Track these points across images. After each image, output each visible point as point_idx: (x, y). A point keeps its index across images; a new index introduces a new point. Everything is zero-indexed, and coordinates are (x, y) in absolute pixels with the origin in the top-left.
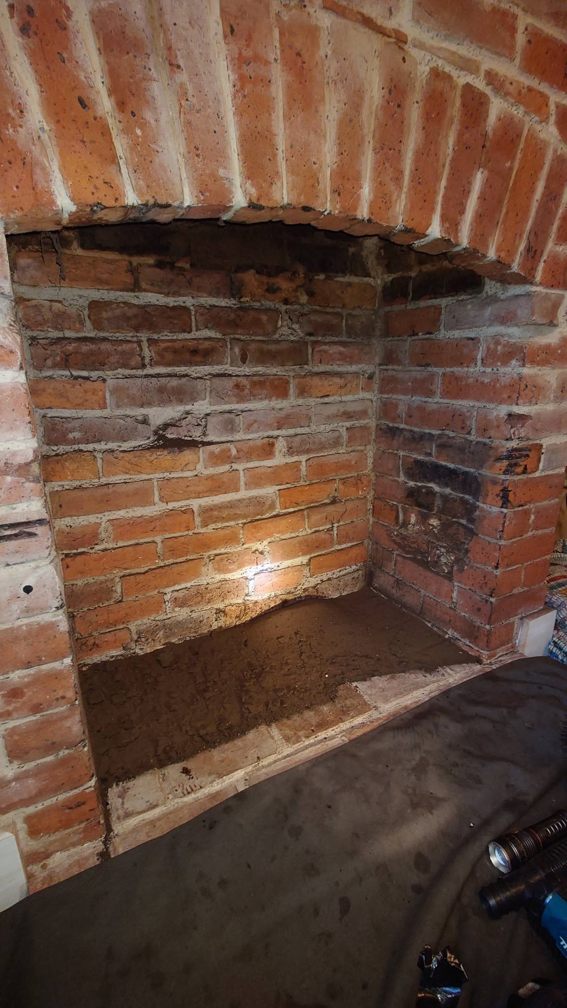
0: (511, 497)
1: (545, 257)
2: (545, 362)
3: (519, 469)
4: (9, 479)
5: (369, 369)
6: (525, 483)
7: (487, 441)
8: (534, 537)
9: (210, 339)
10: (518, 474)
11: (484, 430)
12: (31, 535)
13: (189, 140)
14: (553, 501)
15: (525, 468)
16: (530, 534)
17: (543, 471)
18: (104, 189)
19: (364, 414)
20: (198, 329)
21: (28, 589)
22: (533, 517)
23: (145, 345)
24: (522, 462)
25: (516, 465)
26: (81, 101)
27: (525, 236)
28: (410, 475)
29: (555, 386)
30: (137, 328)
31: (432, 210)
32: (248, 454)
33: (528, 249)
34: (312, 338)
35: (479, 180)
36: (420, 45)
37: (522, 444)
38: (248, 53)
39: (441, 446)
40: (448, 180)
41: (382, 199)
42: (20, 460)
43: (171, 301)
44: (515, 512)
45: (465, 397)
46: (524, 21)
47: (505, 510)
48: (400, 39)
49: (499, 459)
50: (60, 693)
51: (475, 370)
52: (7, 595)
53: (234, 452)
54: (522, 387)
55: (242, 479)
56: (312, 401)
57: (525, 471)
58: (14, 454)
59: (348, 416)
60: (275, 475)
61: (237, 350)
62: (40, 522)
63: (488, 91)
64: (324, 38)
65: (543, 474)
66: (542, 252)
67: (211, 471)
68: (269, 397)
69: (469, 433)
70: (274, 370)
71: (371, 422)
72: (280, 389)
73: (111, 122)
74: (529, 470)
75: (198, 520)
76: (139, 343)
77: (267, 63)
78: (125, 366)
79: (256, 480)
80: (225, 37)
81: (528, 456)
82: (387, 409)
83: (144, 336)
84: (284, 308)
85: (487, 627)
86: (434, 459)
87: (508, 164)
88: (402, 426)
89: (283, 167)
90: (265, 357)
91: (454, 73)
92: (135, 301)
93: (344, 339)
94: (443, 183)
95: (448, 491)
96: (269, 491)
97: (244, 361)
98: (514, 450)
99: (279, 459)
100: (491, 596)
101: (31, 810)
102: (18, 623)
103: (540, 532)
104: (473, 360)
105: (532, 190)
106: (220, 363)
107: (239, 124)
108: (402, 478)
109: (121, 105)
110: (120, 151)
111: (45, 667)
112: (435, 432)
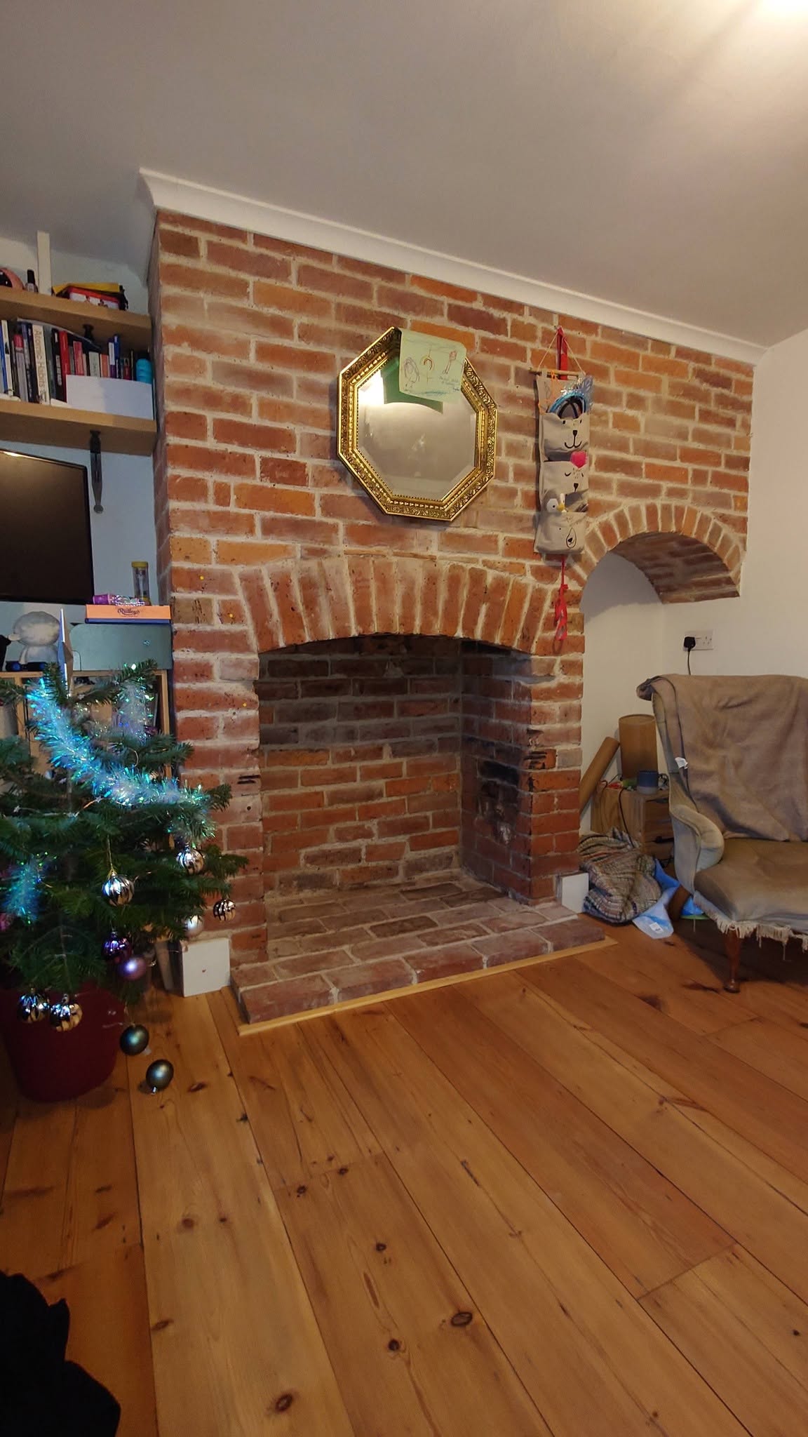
0: (535, 784)
1: (536, 640)
2: (547, 698)
3: (540, 766)
4: (248, 756)
5: (455, 696)
6: (546, 775)
7: (519, 747)
8: (560, 815)
9: (341, 680)
10: (538, 769)
11: (517, 740)
12: (253, 782)
13: (333, 614)
14: (573, 790)
15: (544, 764)
16: (556, 812)
17: (558, 767)
18: (297, 638)
19: (451, 728)
20: (332, 673)
21: (249, 808)
22: (556, 800)
23: (299, 685)
24: (542, 761)
25: (536, 763)
26: (293, 609)
27: (520, 630)
28: (483, 772)
29: (558, 713)
30: (295, 675)
31: (457, 625)
32: (362, 755)
33: (523, 637)
34: (411, 676)
35: (484, 609)
36: (443, 558)
37: (539, 749)
38: (360, 578)
39: (498, 751)
40: (465, 610)
41: (427, 623)
42: (253, 748)
43: (316, 658)
44: (540, 796)
45: (507, 718)
46: (501, 537)
47: (532, 793)
48: (433, 559)
49: (527, 758)
50: (256, 866)
51: (510, 701)
52: (240, 810)
53: (353, 753)
54: (532, 713)
55: (358, 774)
56: (411, 719)
57: (543, 767)
58: (251, 745)
59: (439, 729)
60: (382, 772)
61: (357, 686)
62: (258, 776)
63: (485, 568)
64: (394, 566)
65: (560, 770)
66: (534, 638)
67: (336, 766)
68: (378, 716)
69: (511, 742)
70: (382, 698)
71: (457, 734)
72: (386, 710)
73: (302, 614)
74: (546, 767)
75: (326, 801)
76: (296, 684)
77: (368, 580)
78: (286, 697)
79: (369, 774)
80: (350, 574)
81: (545, 757)
82: (468, 724)
83: (299, 679)
84: (390, 657)
85: (529, 879)
86: (495, 761)
87: (502, 599)
88: (477, 737)
89: (375, 618)
90: (377, 689)
91: (464, 565)
92: (295, 659)
93: (435, 675)
94: (462, 612)
95: (505, 783)
96: (380, 783)
97: (362, 692)
98: (534, 753)
99: (386, 759)
100: (529, 855)
101: (235, 931)
102: (243, 824)
103: (565, 811)
104: (509, 695)
105: (521, 607)
106: (345, 694)
107: (355, 605)
108: (478, 775)
109: (307, 607)
110: (305, 623)
111: (251, 850)
112: (496, 742)
